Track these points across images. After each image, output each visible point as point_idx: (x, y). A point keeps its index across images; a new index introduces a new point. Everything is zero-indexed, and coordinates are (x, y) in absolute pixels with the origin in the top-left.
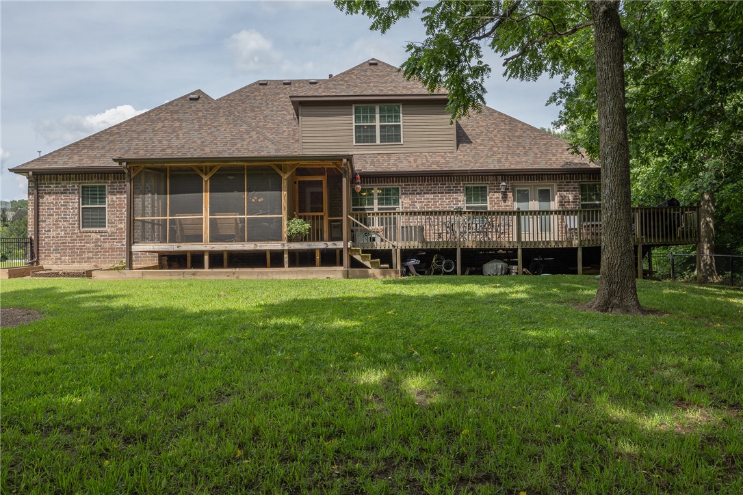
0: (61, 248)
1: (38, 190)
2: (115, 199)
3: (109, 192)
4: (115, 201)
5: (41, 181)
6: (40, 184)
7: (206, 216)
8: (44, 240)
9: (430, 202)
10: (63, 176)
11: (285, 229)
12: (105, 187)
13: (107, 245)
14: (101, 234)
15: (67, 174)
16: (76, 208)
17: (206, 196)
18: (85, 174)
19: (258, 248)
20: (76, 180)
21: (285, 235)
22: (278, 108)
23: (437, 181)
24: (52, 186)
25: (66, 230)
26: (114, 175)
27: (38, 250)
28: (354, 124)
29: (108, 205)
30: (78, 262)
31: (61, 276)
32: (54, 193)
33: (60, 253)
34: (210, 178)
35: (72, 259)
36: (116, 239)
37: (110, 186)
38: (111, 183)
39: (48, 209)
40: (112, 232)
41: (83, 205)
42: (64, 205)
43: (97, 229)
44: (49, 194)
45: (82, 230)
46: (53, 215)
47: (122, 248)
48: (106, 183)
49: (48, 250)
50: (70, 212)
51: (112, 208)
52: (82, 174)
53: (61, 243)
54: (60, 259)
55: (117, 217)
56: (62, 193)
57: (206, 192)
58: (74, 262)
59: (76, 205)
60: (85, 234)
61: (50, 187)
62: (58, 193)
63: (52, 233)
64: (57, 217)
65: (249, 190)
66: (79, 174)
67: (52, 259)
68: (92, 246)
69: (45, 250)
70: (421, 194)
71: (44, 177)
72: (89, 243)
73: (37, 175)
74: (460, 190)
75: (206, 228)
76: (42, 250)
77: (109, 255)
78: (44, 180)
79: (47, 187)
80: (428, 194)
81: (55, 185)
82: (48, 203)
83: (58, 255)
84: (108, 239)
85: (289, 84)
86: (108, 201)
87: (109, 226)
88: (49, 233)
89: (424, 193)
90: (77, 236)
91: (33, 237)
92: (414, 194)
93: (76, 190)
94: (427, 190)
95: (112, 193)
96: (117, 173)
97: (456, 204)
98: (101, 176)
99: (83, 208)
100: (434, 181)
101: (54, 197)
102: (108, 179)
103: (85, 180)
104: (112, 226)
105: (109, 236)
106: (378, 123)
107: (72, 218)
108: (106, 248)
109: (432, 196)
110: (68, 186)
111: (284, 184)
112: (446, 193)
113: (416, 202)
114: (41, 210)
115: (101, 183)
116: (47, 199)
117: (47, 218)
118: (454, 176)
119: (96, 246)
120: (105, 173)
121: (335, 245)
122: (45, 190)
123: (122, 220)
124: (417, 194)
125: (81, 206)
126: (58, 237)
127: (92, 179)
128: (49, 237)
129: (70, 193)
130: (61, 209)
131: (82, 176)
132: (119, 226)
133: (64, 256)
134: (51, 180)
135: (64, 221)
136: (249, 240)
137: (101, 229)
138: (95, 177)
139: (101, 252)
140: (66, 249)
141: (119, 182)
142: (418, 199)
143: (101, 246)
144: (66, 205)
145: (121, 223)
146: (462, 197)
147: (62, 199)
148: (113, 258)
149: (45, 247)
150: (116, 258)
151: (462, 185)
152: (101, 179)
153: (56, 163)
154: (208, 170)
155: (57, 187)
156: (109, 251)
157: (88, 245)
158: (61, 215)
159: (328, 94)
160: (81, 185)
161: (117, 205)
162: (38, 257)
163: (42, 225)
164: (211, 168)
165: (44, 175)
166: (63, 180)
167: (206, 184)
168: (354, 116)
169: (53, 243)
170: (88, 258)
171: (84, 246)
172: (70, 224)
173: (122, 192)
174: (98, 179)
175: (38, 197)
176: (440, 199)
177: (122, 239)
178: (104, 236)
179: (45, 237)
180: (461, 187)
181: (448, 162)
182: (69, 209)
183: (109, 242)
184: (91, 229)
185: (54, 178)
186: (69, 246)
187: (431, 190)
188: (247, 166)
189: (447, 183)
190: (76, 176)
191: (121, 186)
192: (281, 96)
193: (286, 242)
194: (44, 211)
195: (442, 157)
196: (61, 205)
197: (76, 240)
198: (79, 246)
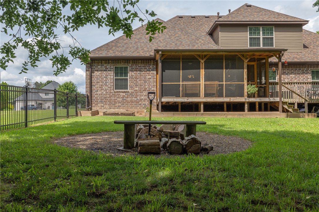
0: (104, 100)
1: (92, 69)
2: (133, 74)
3: (130, 70)
4: (133, 75)
5: (93, 64)
6: (93, 65)
7: (202, 82)
8: (95, 96)
9: (293, 79)
10: (105, 61)
11: (246, 90)
12: (127, 67)
13: (129, 99)
14: (125, 93)
15: (107, 60)
16: (112, 79)
17: (202, 72)
18: (117, 60)
19: (232, 101)
20: (112, 63)
21: (246, 94)
22: (194, 29)
23: (296, 68)
24: (99, 66)
25: (107, 91)
26: (133, 61)
27: (92, 101)
28: (249, 37)
29: (130, 77)
30: (113, 108)
31: (120, 115)
32: (100, 71)
33: (103, 103)
34: (205, 62)
35: (110, 107)
36: (134, 96)
37: (130, 67)
38: (131, 65)
39: (97, 79)
40: (132, 92)
41: (115, 77)
42: (105, 77)
43: (124, 90)
44: (97, 71)
45: (116, 91)
46: (99, 82)
47: (137, 101)
48: (128, 65)
49: (97, 101)
50: (109, 81)
51: (131, 79)
52: (115, 60)
53: (104, 98)
54: (103, 106)
55: (134, 84)
56: (104, 70)
57: (202, 69)
58: (111, 108)
59: (112, 77)
60: (117, 93)
61: (98, 67)
62: (102, 70)
63: (99, 92)
64: (101, 84)
65: (226, 68)
66: (114, 60)
67: (99, 106)
68: (121, 99)
69: (95, 101)
70: (288, 74)
71: (94, 62)
72: (119, 98)
73: (93, 60)
74: (309, 72)
75: (202, 89)
76: (94, 101)
77: (130, 105)
78: (95, 63)
79: (96, 67)
80: (292, 74)
81: (100, 66)
82: (97, 76)
83: (102, 104)
84: (129, 96)
85: (194, 17)
86: (130, 75)
87: (130, 89)
88: (97, 92)
89: (290, 74)
90: (113, 94)
91: (89, 94)
92: (284, 74)
93: (112, 69)
94: (291, 72)
95: (132, 71)
96: (135, 60)
97: (307, 80)
98: (126, 62)
99: (115, 79)
100: (295, 68)
101: (100, 72)
102: (129, 63)
103: (117, 63)
104: (132, 89)
105: (130, 94)
106: (261, 37)
107: (110, 84)
108: (128, 101)
109: (294, 76)
110: (107, 66)
111: (245, 65)
112: (301, 74)
113: (285, 79)
114: (93, 80)
115: (126, 65)
116: (96, 74)
117: (96, 84)
118: (305, 65)
119: (123, 99)
120: (128, 60)
121: (274, 99)
122: (95, 69)
123: (137, 85)
124: (286, 74)
125: (114, 78)
126: (102, 95)
127: (121, 63)
128: (97, 94)
129: (108, 70)
130: (104, 79)
131: (115, 61)
132: (136, 89)
133: (105, 105)
134: (98, 63)
135: (106, 86)
136: (226, 96)
137: (126, 90)
138: (122, 62)
139: (125, 103)
140: (107, 101)
141: (135, 65)
142: (286, 77)
143: (125, 99)
144: (107, 77)
145: (136, 87)
146: (310, 76)
147: (104, 74)
148: (132, 106)
149: (95, 100)
150: (134, 106)
151: (310, 70)
152: (126, 63)
153: (101, 54)
154: (203, 57)
155: (101, 67)
156: (130, 103)
157: (119, 99)
158: (104, 82)
159: (236, 20)
160: (114, 66)
161: (134, 77)
162: (91, 105)
163: (93, 88)
164: (205, 56)
165: (94, 60)
166: (105, 63)
167: (202, 65)
168: (248, 32)
169: (99, 98)
170: (119, 106)
171: (117, 99)
172: (108, 87)
173: (137, 70)
174: (124, 63)
175: (92, 72)
176: (298, 77)
177: (137, 96)
178: (127, 94)
179: (95, 95)
180: (309, 71)
181: (302, 58)
182: (108, 79)
183: (130, 98)
184: (120, 90)
185: (100, 62)
186: (108, 99)
187: (293, 72)
188: (225, 55)
189: (302, 69)
190: (112, 61)
191: (136, 67)
192: (193, 23)
193: (246, 98)
194: (94, 80)
195: (297, 55)
196: (104, 77)
197: (112, 96)
198: (114, 99)
